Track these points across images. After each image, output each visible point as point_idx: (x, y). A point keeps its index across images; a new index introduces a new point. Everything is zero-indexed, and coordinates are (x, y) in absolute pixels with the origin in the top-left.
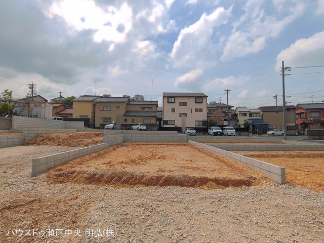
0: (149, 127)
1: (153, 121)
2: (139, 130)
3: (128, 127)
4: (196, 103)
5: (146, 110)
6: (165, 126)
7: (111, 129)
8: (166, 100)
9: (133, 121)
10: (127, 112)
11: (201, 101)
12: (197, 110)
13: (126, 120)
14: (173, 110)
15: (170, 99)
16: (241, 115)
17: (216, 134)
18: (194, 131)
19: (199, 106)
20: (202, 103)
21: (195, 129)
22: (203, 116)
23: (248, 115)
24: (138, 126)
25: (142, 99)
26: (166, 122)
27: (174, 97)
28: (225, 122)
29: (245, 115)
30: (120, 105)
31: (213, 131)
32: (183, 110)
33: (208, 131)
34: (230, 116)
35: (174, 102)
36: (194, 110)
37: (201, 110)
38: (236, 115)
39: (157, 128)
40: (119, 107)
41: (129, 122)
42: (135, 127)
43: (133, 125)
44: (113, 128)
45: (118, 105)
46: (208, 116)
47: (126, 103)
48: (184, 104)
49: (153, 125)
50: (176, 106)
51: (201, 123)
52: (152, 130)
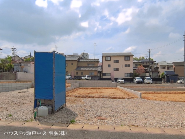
0: (93, 78)
1: (96, 74)
2: (87, 80)
3: (79, 78)
4: (125, 60)
5: (91, 65)
6: (104, 77)
7: (68, 79)
8: (104, 58)
9: (82, 73)
10: (78, 67)
11: (129, 59)
12: (126, 66)
13: (77, 73)
14: (109, 66)
15: (107, 58)
16: (161, 68)
17: (138, 82)
18: (123, 80)
19: (127, 63)
20: (130, 60)
21: (124, 79)
22: (130, 70)
23: (166, 68)
24: (86, 77)
25: (87, 56)
26: (104, 74)
27: (110, 56)
28: (147, 74)
29: (164, 68)
30: (73, 62)
31: (136, 81)
32: (116, 65)
33: (133, 80)
34: (153, 69)
35: (110, 60)
36: (124, 66)
37: (129, 66)
38: (157, 68)
39: (98, 79)
40: (72, 64)
41: (80, 74)
42: (84, 78)
43: (82, 76)
44: (70, 79)
45: (72, 62)
46: (133, 70)
47: (77, 61)
48: (117, 61)
49: (95, 76)
50: (111, 63)
51: (129, 75)
52: (95, 80)
